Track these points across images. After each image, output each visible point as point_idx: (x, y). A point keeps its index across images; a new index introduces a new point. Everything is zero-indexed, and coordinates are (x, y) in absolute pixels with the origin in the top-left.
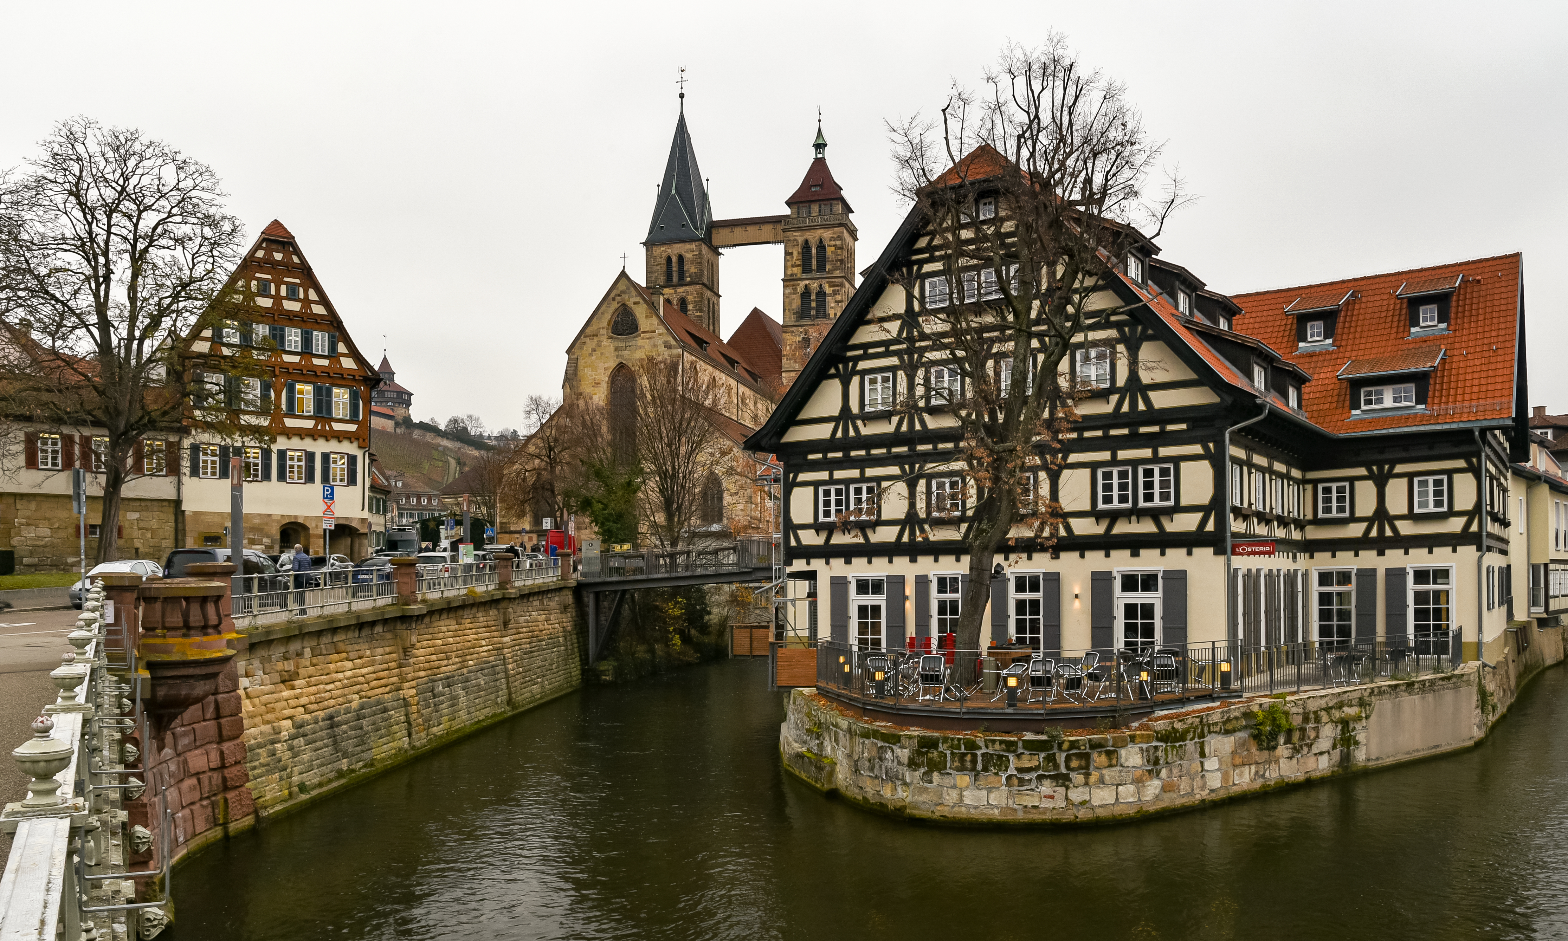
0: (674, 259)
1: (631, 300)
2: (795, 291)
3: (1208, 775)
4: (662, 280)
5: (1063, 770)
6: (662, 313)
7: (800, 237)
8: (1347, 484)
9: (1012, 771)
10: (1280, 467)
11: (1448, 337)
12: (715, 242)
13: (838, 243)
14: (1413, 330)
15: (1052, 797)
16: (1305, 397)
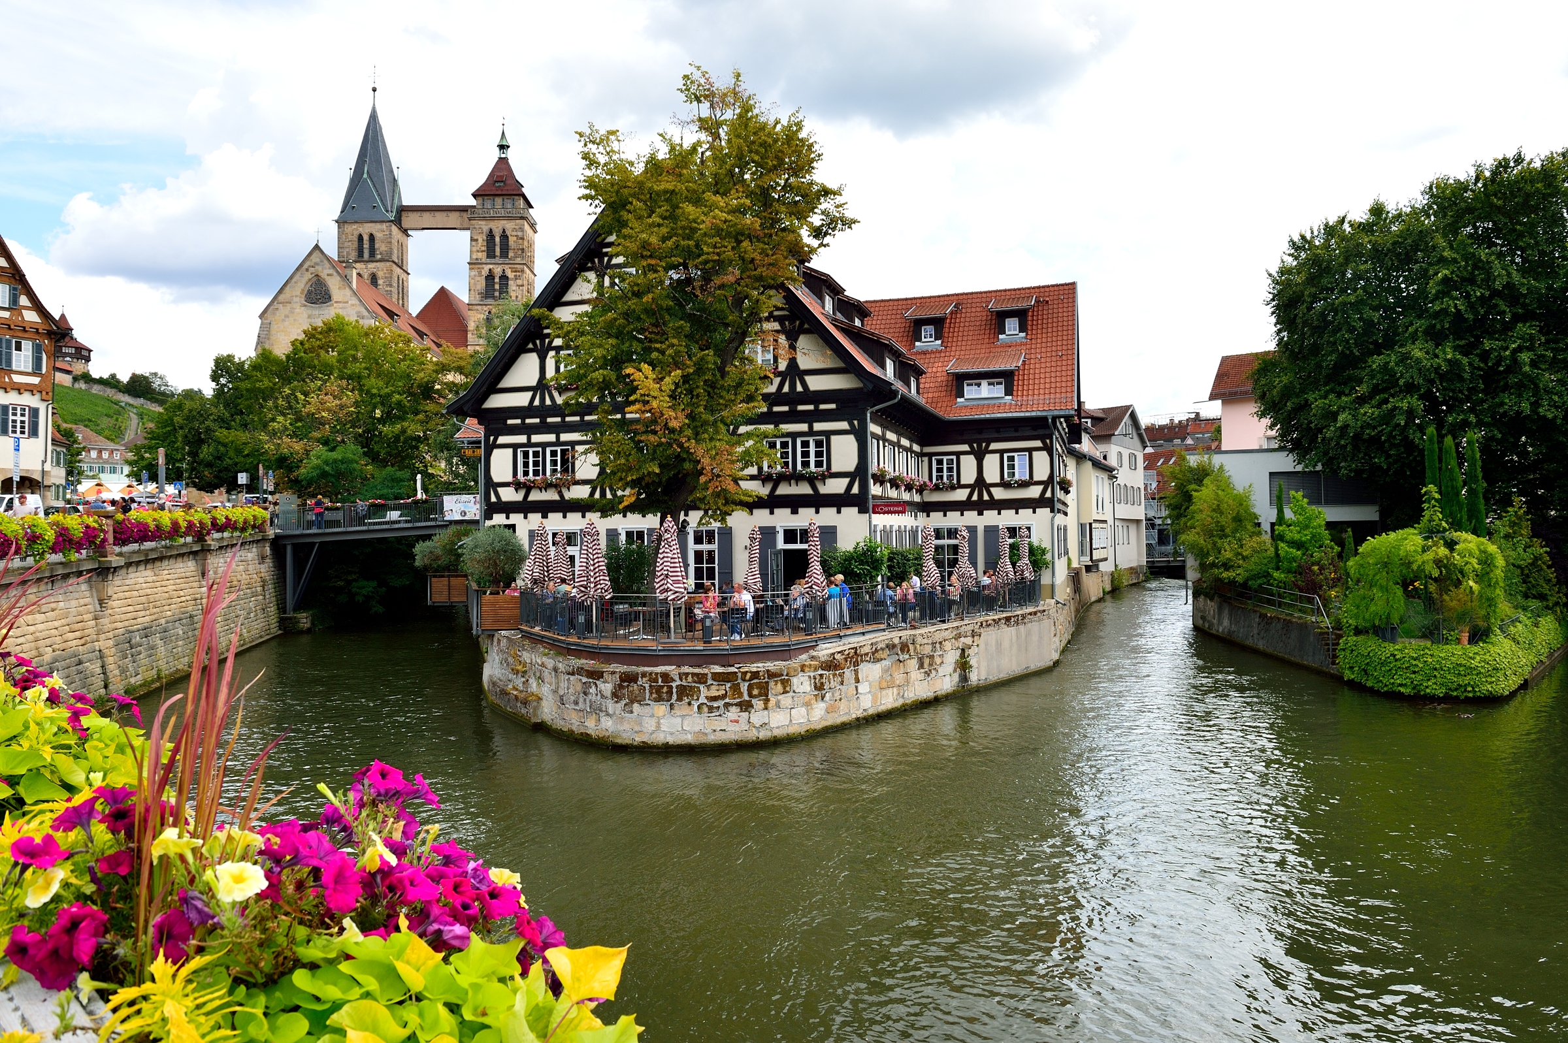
0: (366, 238)
1: (325, 271)
2: (480, 273)
3: (861, 697)
4: (353, 255)
5: (746, 697)
6: (354, 286)
7: (485, 226)
8: (954, 457)
9: (702, 700)
10: (905, 442)
11: (1026, 344)
12: (405, 225)
13: (520, 234)
14: (1001, 337)
15: (737, 722)
16: (922, 386)
